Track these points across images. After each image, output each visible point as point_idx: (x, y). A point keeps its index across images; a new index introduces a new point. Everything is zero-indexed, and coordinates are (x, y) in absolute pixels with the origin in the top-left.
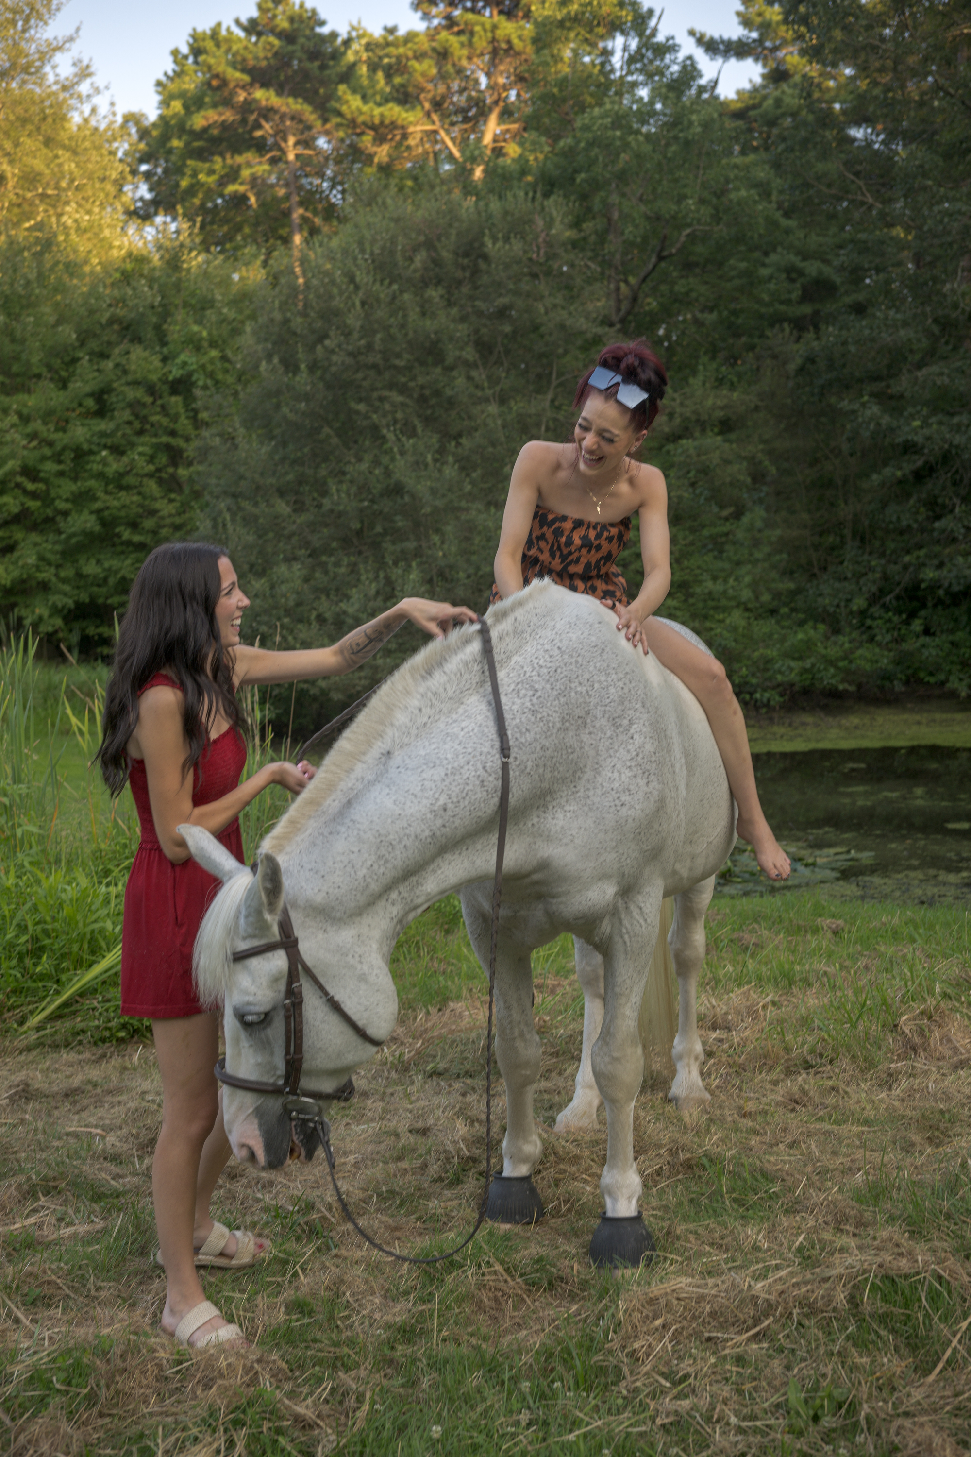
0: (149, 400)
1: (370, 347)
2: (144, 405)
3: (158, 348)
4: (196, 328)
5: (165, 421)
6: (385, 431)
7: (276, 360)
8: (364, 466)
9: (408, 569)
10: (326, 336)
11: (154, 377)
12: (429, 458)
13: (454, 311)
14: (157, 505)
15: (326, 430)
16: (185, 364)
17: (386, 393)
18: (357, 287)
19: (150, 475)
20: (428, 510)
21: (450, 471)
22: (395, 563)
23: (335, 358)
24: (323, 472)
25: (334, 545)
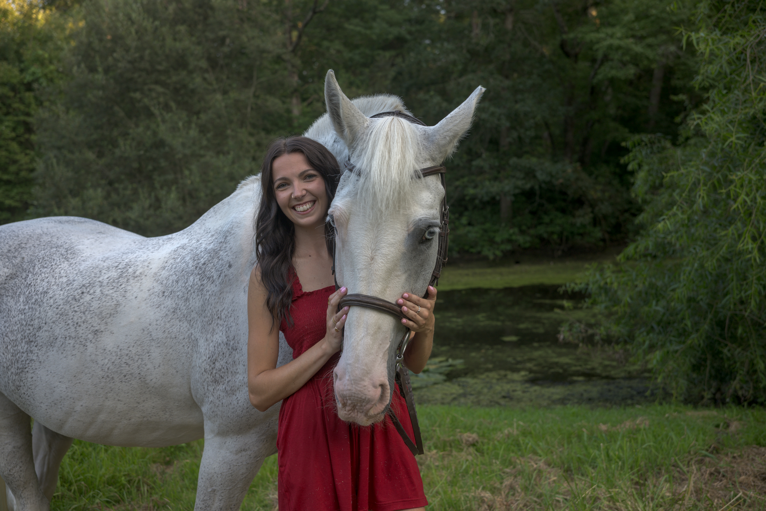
0: (11, 94)
1: (142, 58)
2: (9, 98)
3: (17, 64)
4: (40, 52)
5: (22, 107)
6: (152, 109)
7: (83, 65)
8: (140, 130)
9: (169, 192)
10: (114, 51)
11: (15, 81)
12: (180, 124)
13: (194, 39)
14: (18, 157)
15: (116, 108)
16: (34, 73)
17: (153, 86)
18: (133, 23)
19: (13, 139)
20: (180, 156)
21: (194, 133)
22: (162, 188)
23: (120, 65)
24: (115, 133)
25: (123, 177)
